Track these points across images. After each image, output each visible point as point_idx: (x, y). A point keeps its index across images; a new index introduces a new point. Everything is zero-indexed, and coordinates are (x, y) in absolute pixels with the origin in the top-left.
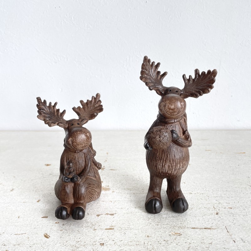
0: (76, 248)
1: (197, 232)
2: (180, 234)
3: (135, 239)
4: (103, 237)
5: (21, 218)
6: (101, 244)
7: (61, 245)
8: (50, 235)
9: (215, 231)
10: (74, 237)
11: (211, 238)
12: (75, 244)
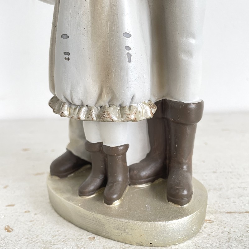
0: (50, 245)
1: (236, 217)
2: (211, 221)
7: (27, 242)
10: (49, 230)
12: (50, 239)
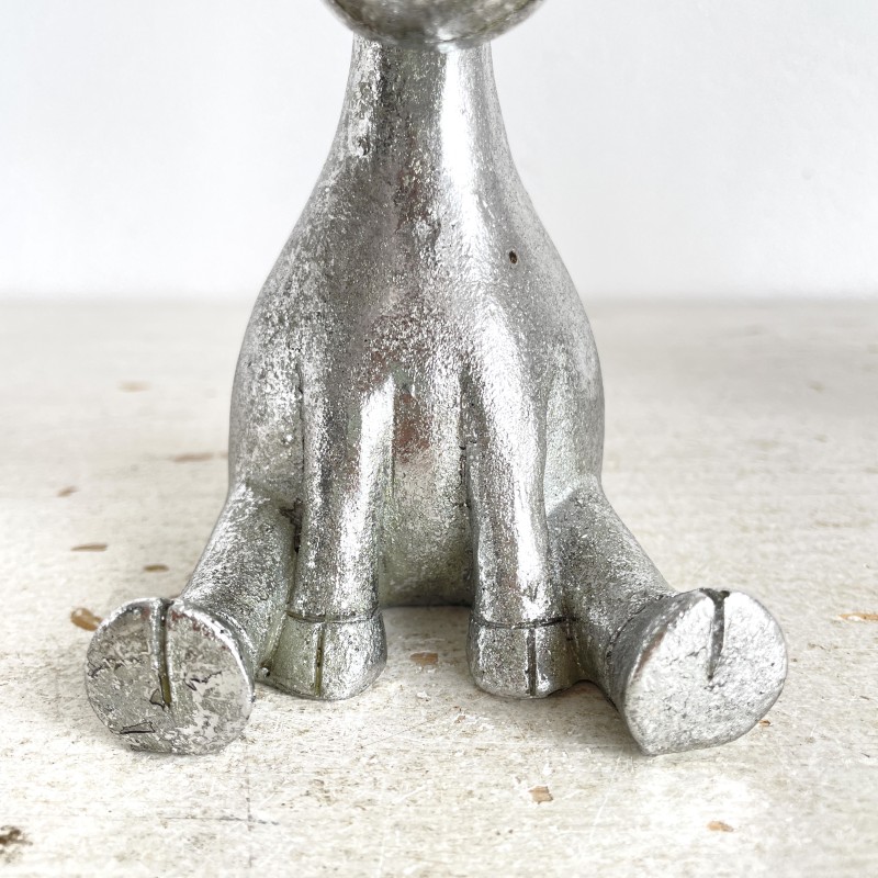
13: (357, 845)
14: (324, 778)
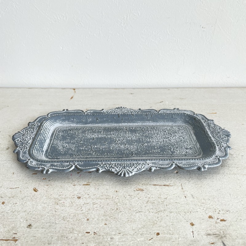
1: (157, 188)
2: (143, 190)
3: (106, 194)
4: (81, 191)
5: (15, 174)
6: (78, 197)
7: (46, 198)
8: (38, 190)
9: (171, 188)
10: (57, 191)
11: (167, 193)
12: (58, 197)
13: (67, 226)
14: (64, 217)
